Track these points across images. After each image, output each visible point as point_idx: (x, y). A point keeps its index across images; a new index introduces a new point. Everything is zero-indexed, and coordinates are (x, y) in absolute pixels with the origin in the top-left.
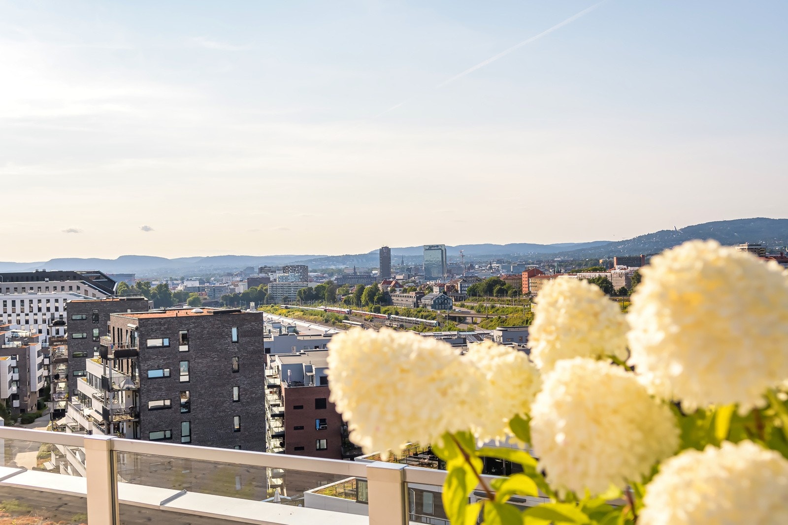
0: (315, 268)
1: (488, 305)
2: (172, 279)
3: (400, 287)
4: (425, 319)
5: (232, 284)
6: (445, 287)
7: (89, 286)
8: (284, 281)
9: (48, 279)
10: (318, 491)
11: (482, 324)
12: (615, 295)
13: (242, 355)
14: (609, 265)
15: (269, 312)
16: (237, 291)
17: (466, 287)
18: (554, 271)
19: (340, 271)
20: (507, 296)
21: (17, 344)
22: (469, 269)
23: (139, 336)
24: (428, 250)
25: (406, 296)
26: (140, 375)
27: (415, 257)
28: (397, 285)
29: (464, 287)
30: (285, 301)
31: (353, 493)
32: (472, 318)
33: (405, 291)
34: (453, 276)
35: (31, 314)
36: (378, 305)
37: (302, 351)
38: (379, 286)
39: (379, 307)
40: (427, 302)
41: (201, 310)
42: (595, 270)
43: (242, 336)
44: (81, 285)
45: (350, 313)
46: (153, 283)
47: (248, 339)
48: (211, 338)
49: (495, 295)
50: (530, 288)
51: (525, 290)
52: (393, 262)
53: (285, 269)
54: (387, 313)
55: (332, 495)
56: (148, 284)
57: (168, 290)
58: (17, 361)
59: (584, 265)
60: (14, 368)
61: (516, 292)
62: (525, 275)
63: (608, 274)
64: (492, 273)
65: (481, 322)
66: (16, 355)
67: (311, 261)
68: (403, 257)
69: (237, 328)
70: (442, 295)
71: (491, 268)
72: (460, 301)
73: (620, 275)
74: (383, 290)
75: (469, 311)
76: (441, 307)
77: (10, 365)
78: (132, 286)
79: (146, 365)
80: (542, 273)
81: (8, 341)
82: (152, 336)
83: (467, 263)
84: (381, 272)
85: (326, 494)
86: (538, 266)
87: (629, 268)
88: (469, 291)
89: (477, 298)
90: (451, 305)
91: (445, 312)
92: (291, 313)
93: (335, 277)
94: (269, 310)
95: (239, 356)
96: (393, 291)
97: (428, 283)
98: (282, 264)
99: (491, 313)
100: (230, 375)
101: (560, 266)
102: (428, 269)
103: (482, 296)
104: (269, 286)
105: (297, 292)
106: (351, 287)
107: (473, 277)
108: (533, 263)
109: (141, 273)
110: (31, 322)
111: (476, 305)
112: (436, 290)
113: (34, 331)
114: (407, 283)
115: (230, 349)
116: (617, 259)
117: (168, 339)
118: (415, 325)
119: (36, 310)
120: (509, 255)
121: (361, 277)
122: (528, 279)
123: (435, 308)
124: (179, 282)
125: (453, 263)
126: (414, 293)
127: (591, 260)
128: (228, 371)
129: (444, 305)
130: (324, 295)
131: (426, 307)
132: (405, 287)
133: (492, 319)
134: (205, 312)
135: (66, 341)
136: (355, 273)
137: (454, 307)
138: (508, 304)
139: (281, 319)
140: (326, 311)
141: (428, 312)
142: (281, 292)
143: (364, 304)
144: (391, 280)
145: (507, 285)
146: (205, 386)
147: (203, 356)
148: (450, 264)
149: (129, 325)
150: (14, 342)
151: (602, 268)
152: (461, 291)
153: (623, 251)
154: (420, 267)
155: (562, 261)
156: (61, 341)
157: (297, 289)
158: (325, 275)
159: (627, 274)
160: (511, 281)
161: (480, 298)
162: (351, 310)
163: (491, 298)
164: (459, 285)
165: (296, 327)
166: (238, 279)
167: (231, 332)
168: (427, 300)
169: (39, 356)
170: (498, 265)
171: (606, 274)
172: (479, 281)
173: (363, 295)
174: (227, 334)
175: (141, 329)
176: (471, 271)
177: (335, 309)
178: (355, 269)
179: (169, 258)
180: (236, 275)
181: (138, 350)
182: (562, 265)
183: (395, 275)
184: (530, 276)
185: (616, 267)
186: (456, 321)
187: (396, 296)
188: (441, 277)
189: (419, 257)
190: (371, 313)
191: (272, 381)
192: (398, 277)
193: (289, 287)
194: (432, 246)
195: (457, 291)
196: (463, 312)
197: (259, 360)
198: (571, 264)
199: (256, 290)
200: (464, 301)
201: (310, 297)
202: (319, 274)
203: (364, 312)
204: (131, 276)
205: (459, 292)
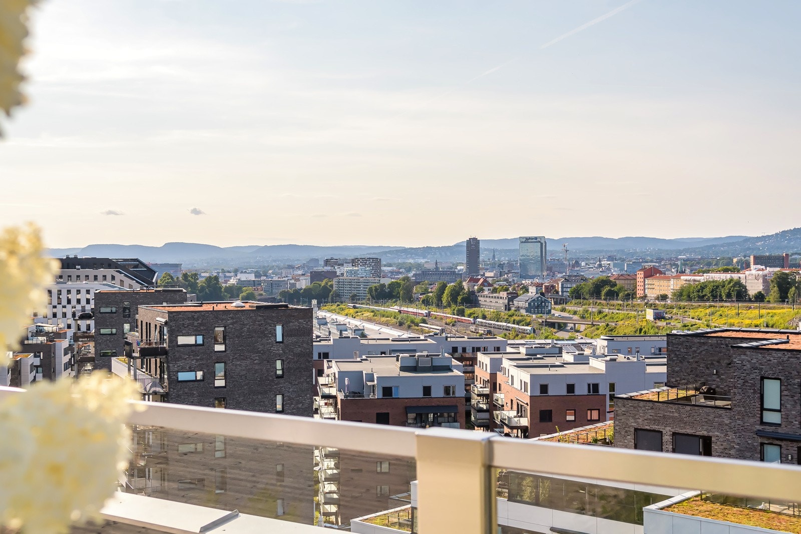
0: (390, 261)
1: (594, 310)
2: (223, 271)
3: (489, 286)
4: (518, 324)
5: (293, 279)
6: (544, 287)
7: (126, 276)
8: (353, 276)
9: (79, 267)
10: (367, 519)
11: (586, 332)
12: (750, 301)
13: (287, 358)
14: (744, 265)
15: (333, 312)
16: (298, 287)
17: (568, 288)
18: (677, 271)
19: (419, 266)
20: (617, 299)
21: (41, 339)
22: (573, 266)
23: (168, 331)
24: (524, 242)
25: (495, 297)
26: (169, 378)
27: (510, 251)
28: (486, 284)
29: (566, 288)
30: (353, 300)
31: (409, 523)
32: (575, 324)
33: (495, 291)
34: (554, 274)
35: (59, 307)
36: (461, 307)
37: (364, 357)
38: (464, 284)
39: (464, 309)
40: (521, 304)
41: (243, 304)
42: (726, 271)
43: (288, 336)
44: (117, 275)
45: (428, 315)
46: (203, 275)
47: (294, 339)
48: (252, 337)
49: (603, 298)
50: (646, 291)
51: (640, 293)
52: (482, 257)
53: (354, 262)
54: (472, 317)
55: (384, 525)
56: (195, 276)
57: (218, 284)
58: (41, 359)
59: (713, 264)
60: (37, 367)
61: (628, 295)
62: (640, 275)
63: (742, 276)
64: (601, 272)
65: (586, 329)
66: (40, 353)
67: (385, 253)
68: (494, 251)
69: (283, 326)
70: (539, 297)
71: (600, 266)
72: (560, 304)
73: (757, 278)
74: (469, 289)
75: (571, 316)
76: (538, 310)
77: (32, 364)
78: (178, 278)
79: (176, 366)
80: (661, 273)
81: (32, 336)
82: (184, 332)
83: (571, 259)
84: (467, 268)
85: (377, 524)
86: (657, 264)
87: (768, 268)
88: (572, 292)
89: (582, 300)
90: (549, 308)
91: (542, 317)
92: (359, 314)
93: (414, 272)
94: (335, 310)
95: (284, 358)
96: (481, 290)
97: (523, 282)
98: (351, 256)
99: (597, 319)
100: (273, 381)
101: (685, 265)
102: (523, 266)
103: (587, 299)
104: (334, 282)
105: (367, 290)
106: (431, 284)
107: (578, 276)
108: (652, 261)
109: (188, 262)
110: (59, 315)
111: (580, 309)
112: (532, 290)
113: (61, 326)
114: (498, 282)
115: (273, 350)
116: (755, 258)
117: (201, 336)
118: (505, 332)
119: (64, 302)
120: (623, 251)
121: (444, 273)
122: (644, 280)
123: (531, 313)
124: (232, 274)
125: (554, 260)
126: (505, 293)
127: (723, 258)
128: (271, 376)
129: (541, 309)
130: (399, 293)
131: (519, 310)
132: (495, 286)
133: (598, 327)
134: (247, 307)
135: (92, 337)
136: (437, 268)
137: (553, 312)
138: (618, 310)
139: (348, 320)
140: (401, 313)
141: (522, 316)
142: (348, 289)
143: (445, 305)
144: (479, 277)
145: (618, 287)
146: (244, 392)
147: (242, 357)
148: (551, 260)
149: (158, 319)
150: (38, 338)
151: (734, 269)
152: (562, 292)
153: (763, 249)
154: (514, 263)
155: (687, 260)
156: (87, 337)
157: (367, 285)
158: (401, 270)
159: (764, 276)
160: (623, 282)
161: (585, 301)
162: (429, 312)
163: (599, 301)
164: (560, 286)
165: (364, 330)
166: (300, 272)
167: (275, 330)
168: (521, 302)
169: (65, 354)
170: (609, 262)
171: (739, 275)
172: (584, 280)
173: (445, 294)
174: (270, 333)
175: (171, 324)
176: (576, 269)
177: (410, 310)
178: (436, 263)
179: (222, 246)
180: (298, 268)
181: (167, 348)
182: (687, 264)
183: (484, 271)
184: (646, 277)
185: (753, 266)
186: (554, 328)
187: (484, 296)
188: (539, 276)
189: (514, 250)
190: (454, 316)
191: (326, 391)
192: (488, 274)
193: (359, 282)
194: (530, 238)
195: (557, 292)
196: (563, 318)
197: (307, 363)
198: (698, 263)
199: (320, 285)
200: (566, 304)
201: (383, 295)
202: (395, 268)
203: (445, 315)
204: (176, 266)
205: (560, 293)
